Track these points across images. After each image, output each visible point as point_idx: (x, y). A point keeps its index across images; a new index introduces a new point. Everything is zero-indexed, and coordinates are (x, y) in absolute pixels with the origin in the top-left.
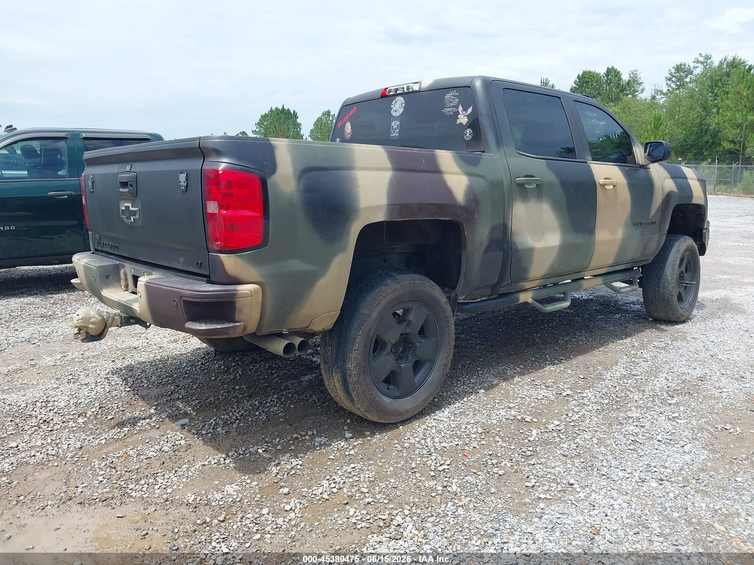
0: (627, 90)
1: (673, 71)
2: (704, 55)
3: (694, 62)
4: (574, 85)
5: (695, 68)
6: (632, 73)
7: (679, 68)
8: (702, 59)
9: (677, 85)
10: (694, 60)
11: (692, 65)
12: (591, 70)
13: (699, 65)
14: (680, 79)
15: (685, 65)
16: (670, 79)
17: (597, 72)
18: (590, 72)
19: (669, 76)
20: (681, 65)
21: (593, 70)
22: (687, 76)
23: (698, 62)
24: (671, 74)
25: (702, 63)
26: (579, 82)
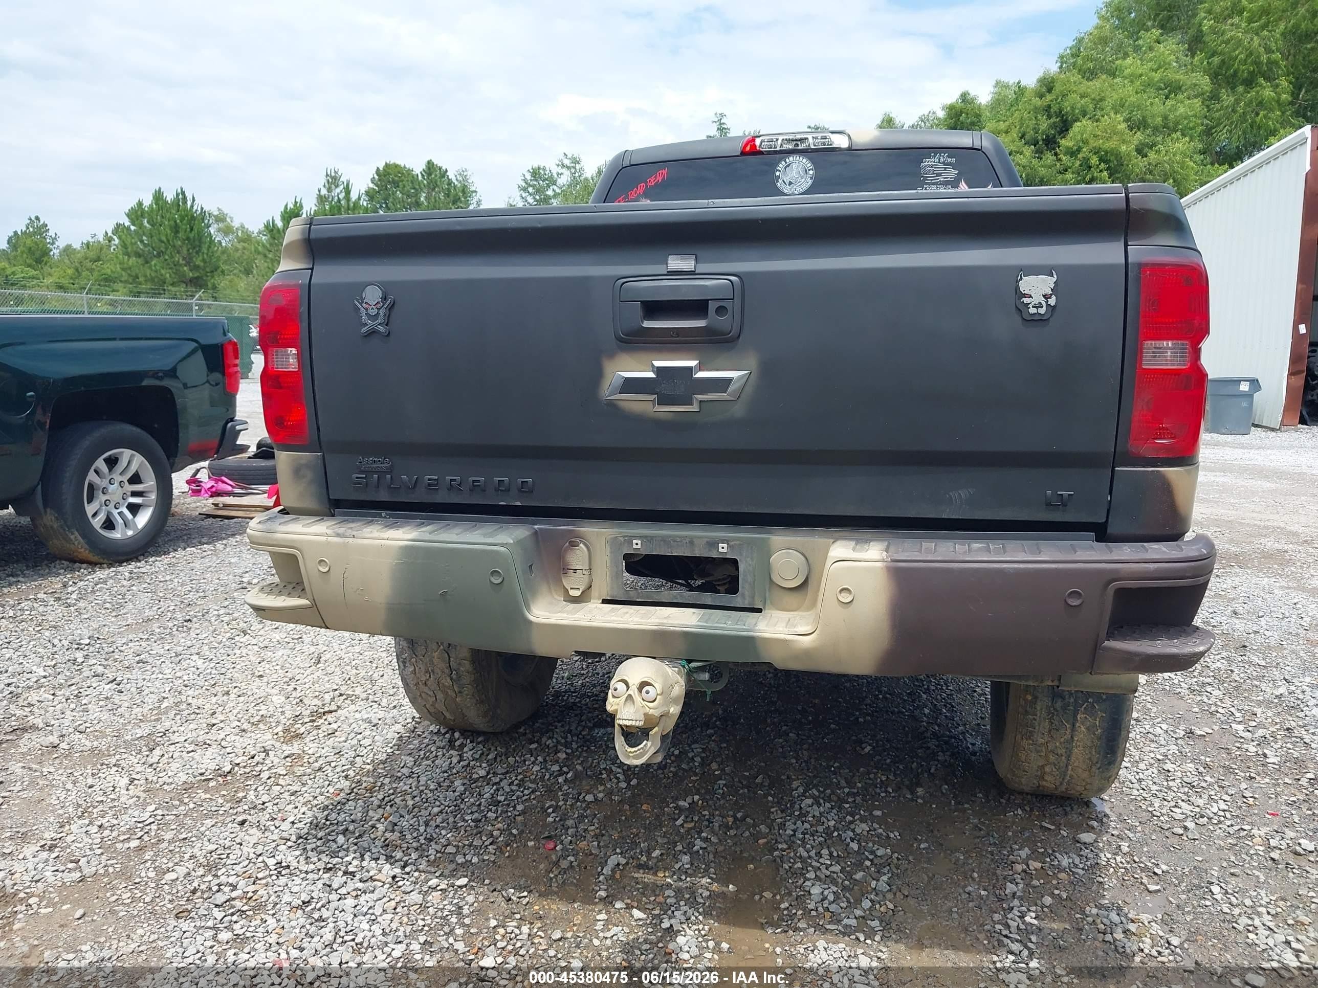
0: (461, 202)
1: (528, 177)
2: (570, 156)
3: (558, 165)
4: (371, 185)
5: (559, 174)
6: (460, 174)
7: (536, 173)
8: (567, 162)
9: (536, 200)
10: (558, 162)
11: (555, 170)
12: (398, 162)
13: (564, 171)
14: (539, 191)
15: (544, 169)
16: (525, 190)
17: (407, 166)
18: (396, 166)
19: (524, 184)
20: (539, 168)
21: (400, 162)
22: (548, 186)
23: (563, 166)
24: (525, 180)
25: (568, 168)
26: (380, 180)
